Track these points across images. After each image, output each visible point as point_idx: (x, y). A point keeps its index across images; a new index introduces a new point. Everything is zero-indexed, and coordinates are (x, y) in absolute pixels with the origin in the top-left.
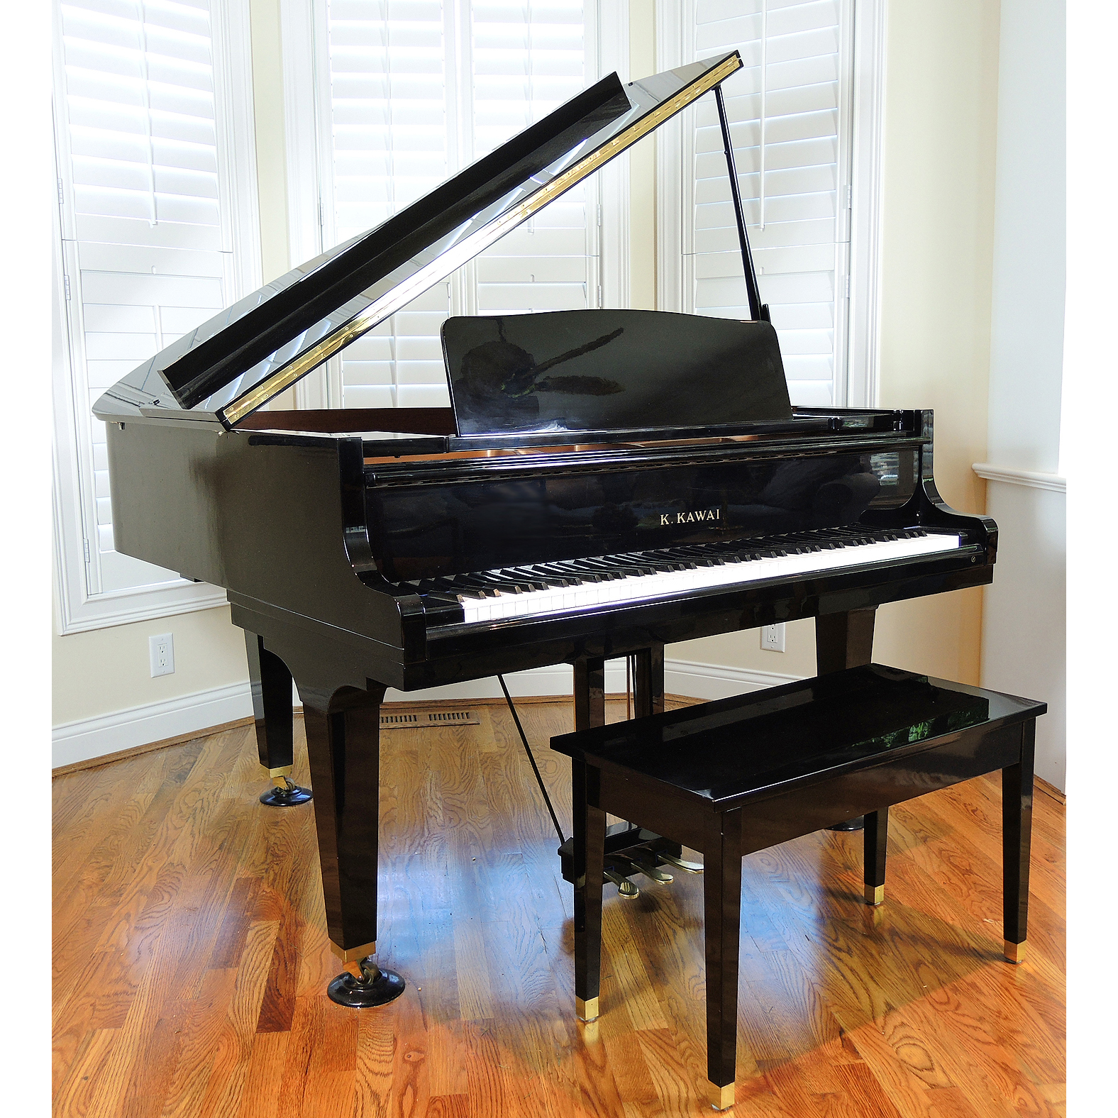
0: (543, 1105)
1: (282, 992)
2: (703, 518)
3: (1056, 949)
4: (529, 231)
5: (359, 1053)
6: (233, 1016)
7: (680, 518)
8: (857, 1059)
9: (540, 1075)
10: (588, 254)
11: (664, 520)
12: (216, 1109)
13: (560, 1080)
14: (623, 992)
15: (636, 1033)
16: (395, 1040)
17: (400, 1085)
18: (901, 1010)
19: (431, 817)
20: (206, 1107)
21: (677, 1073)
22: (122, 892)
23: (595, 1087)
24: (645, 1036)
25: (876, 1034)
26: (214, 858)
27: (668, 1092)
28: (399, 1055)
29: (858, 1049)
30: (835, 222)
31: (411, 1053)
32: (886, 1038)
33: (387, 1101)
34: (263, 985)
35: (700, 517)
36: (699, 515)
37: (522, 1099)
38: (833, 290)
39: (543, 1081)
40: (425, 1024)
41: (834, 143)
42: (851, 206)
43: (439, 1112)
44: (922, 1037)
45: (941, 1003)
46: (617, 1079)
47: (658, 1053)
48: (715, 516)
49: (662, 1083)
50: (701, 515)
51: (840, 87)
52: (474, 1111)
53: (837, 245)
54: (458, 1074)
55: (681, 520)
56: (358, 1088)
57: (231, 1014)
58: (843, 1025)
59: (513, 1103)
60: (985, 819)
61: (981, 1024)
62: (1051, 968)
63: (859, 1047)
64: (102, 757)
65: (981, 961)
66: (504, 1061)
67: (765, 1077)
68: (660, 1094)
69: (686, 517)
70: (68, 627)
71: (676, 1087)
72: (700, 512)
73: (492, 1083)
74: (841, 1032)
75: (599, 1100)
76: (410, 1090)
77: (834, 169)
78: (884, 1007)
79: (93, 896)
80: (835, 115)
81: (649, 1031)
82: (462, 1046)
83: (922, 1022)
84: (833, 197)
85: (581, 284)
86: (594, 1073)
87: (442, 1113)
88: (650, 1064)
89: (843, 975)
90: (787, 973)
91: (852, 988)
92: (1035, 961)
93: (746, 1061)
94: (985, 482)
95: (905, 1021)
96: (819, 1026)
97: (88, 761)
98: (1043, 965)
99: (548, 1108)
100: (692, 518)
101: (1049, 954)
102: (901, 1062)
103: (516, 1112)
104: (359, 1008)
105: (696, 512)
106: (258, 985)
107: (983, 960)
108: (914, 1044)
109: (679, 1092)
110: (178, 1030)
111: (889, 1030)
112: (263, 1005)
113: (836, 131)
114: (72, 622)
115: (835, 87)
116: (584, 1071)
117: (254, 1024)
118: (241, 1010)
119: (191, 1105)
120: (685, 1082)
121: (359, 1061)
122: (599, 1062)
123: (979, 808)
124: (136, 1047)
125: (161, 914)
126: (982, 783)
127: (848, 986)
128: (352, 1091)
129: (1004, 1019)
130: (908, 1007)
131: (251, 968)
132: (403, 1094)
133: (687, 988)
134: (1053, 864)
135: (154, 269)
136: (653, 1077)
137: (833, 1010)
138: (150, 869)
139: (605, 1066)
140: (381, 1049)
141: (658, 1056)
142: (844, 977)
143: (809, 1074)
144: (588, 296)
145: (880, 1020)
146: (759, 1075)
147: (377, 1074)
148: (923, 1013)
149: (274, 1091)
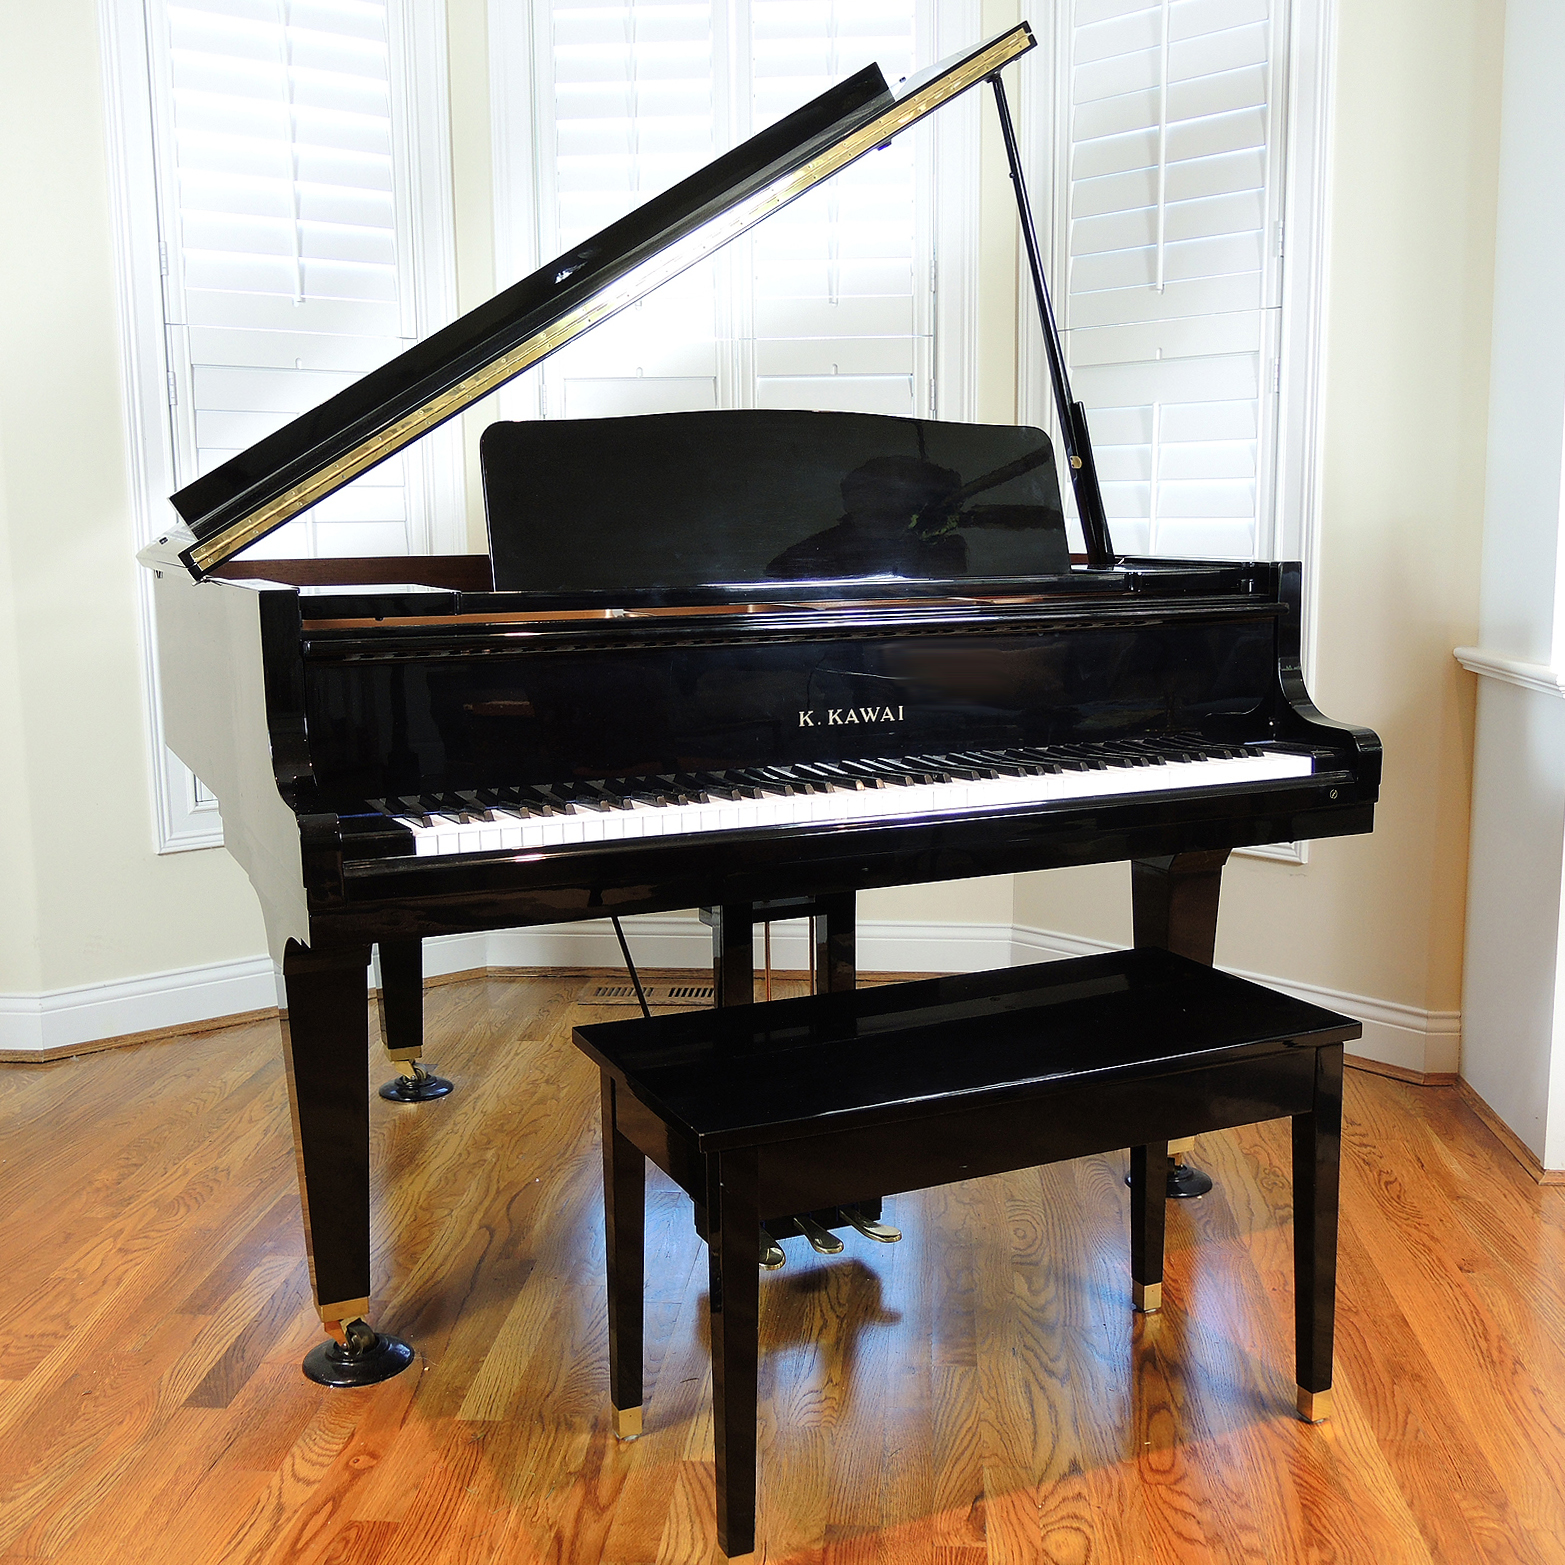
0: (491, 1550)
1: (248, 1355)
2: (874, 719)
3: (1391, 1406)
4: (831, 301)
5: (295, 1449)
6: (167, 1380)
7: (833, 717)
8: (978, 1540)
9: (512, 1509)
10: (916, 332)
11: (804, 719)
12: (68, 1503)
13: (535, 1519)
14: (699, 1404)
15: (681, 1465)
16: (353, 1435)
17: (320, 1500)
18: (1089, 1475)
19: (590, 1131)
20: (59, 1498)
21: (703, 1528)
22: (132, 1200)
23: (576, 1535)
24: (690, 1470)
25: (1028, 1506)
26: (274, 1165)
27: (673, 1556)
28: (344, 1458)
29: (989, 1526)
30: (1261, 276)
31: (361, 1458)
32: (1041, 1514)
33: (289, 1519)
34: (229, 1343)
35: (870, 715)
36: (867, 713)
37: (467, 1540)
38: (1257, 381)
39: (512, 1516)
40: (404, 1419)
41: (1262, 156)
42: (1283, 252)
43: (347, 1542)
44: (1096, 1519)
45: (1157, 1471)
46: (614, 1528)
47: (694, 1497)
48: (896, 715)
49: (672, 1541)
50: (871, 713)
51: (1271, 74)
52: (393, 1548)
53: (1264, 312)
54: (405, 1493)
55: (834, 720)
56: (264, 1498)
57: (166, 1377)
58: (988, 1486)
59: (452, 1544)
60: (1399, 1197)
61: (1200, 1511)
62: (1364, 1437)
63: (992, 1522)
64: (213, 1020)
65: (1260, 1413)
66: (477, 1482)
67: (825, 1551)
68: (660, 1556)
69: (843, 716)
70: (168, 844)
71: (690, 1550)
72: (869, 709)
73: (442, 1512)
74: (980, 1496)
75: (571, 1553)
76: (329, 1506)
77: (1261, 196)
78: (1065, 1466)
79: (94, 1202)
80: (1263, 113)
81: (702, 1463)
82: (435, 1456)
83: (1110, 1495)
84: (1260, 237)
85: (907, 377)
86: (588, 1515)
87: (350, 1545)
88: (673, 1513)
89: (1033, 1414)
90: (952, 1401)
91: (1035, 1433)
92: (1345, 1424)
93: (812, 1523)
94: (1475, 677)
95: (1085, 1492)
96: (951, 1485)
97: (193, 1024)
98: (1355, 1430)
99: (495, 1557)
100: (855, 718)
101: (1375, 1414)
102: (1041, 1554)
103: (448, 1555)
104: (331, 1386)
105: (862, 710)
106: (224, 1341)
107: (1263, 1413)
108: (1078, 1529)
109: (689, 1556)
110: (86, 1391)
111: (1052, 1503)
112: (213, 1369)
113: (1265, 140)
114: (173, 837)
115: (1265, 70)
116: (577, 1509)
117: (186, 1395)
118: (181, 1373)
119: (42, 1494)
120: (706, 1546)
121: (288, 1460)
122: (603, 1501)
123: (1399, 1180)
124: (23, 1409)
125: (160, 1234)
126: (1429, 1142)
127: (1030, 1430)
128: (255, 1500)
129: (1242, 1507)
130: (1102, 1473)
131: (228, 1317)
132: (316, 1512)
133: (793, 1408)
134: (1466, 1275)
135: (299, 363)
136: (666, 1532)
137: (986, 1463)
138: (186, 1173)
139: (608, 1507)
140: (328, 1446)
141: (692, 1501)
142: (1033, 1416)
143: (893, 1554)
144: (915, 395)
145: (1047, 1487)
146: (818, 1546)
147: (299, 1480)
148: (1121, 1483)
149: (157, 1486)
